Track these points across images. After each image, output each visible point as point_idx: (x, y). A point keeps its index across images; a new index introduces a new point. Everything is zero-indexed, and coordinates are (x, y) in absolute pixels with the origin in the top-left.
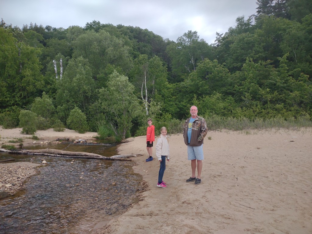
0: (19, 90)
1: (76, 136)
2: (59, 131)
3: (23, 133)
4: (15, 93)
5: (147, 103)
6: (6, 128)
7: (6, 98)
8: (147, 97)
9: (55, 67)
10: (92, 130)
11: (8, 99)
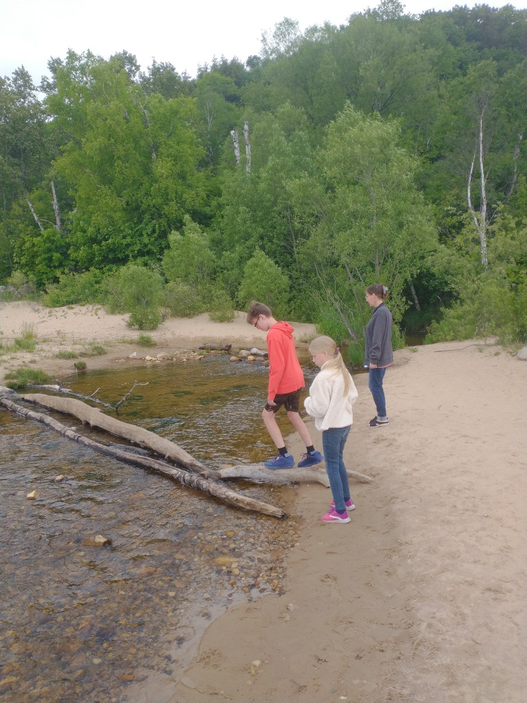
0: (152, 215)
1: (256, 336)
2: (222, 320)
3: (130, 325)
4: (142, 225)
5: (484, 224)
6: (113, 313)
7: (124, 237)
8: (484, 203)
9: (235, 148)
10: (304, 317)
11: (128, 240)
